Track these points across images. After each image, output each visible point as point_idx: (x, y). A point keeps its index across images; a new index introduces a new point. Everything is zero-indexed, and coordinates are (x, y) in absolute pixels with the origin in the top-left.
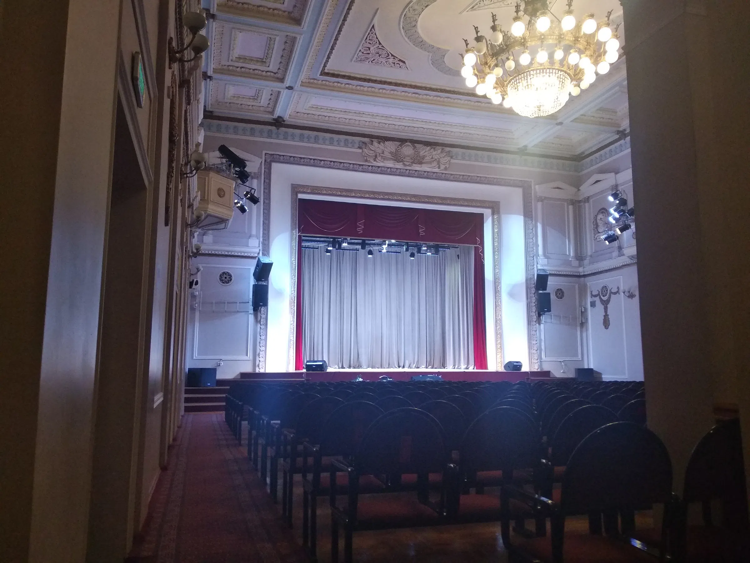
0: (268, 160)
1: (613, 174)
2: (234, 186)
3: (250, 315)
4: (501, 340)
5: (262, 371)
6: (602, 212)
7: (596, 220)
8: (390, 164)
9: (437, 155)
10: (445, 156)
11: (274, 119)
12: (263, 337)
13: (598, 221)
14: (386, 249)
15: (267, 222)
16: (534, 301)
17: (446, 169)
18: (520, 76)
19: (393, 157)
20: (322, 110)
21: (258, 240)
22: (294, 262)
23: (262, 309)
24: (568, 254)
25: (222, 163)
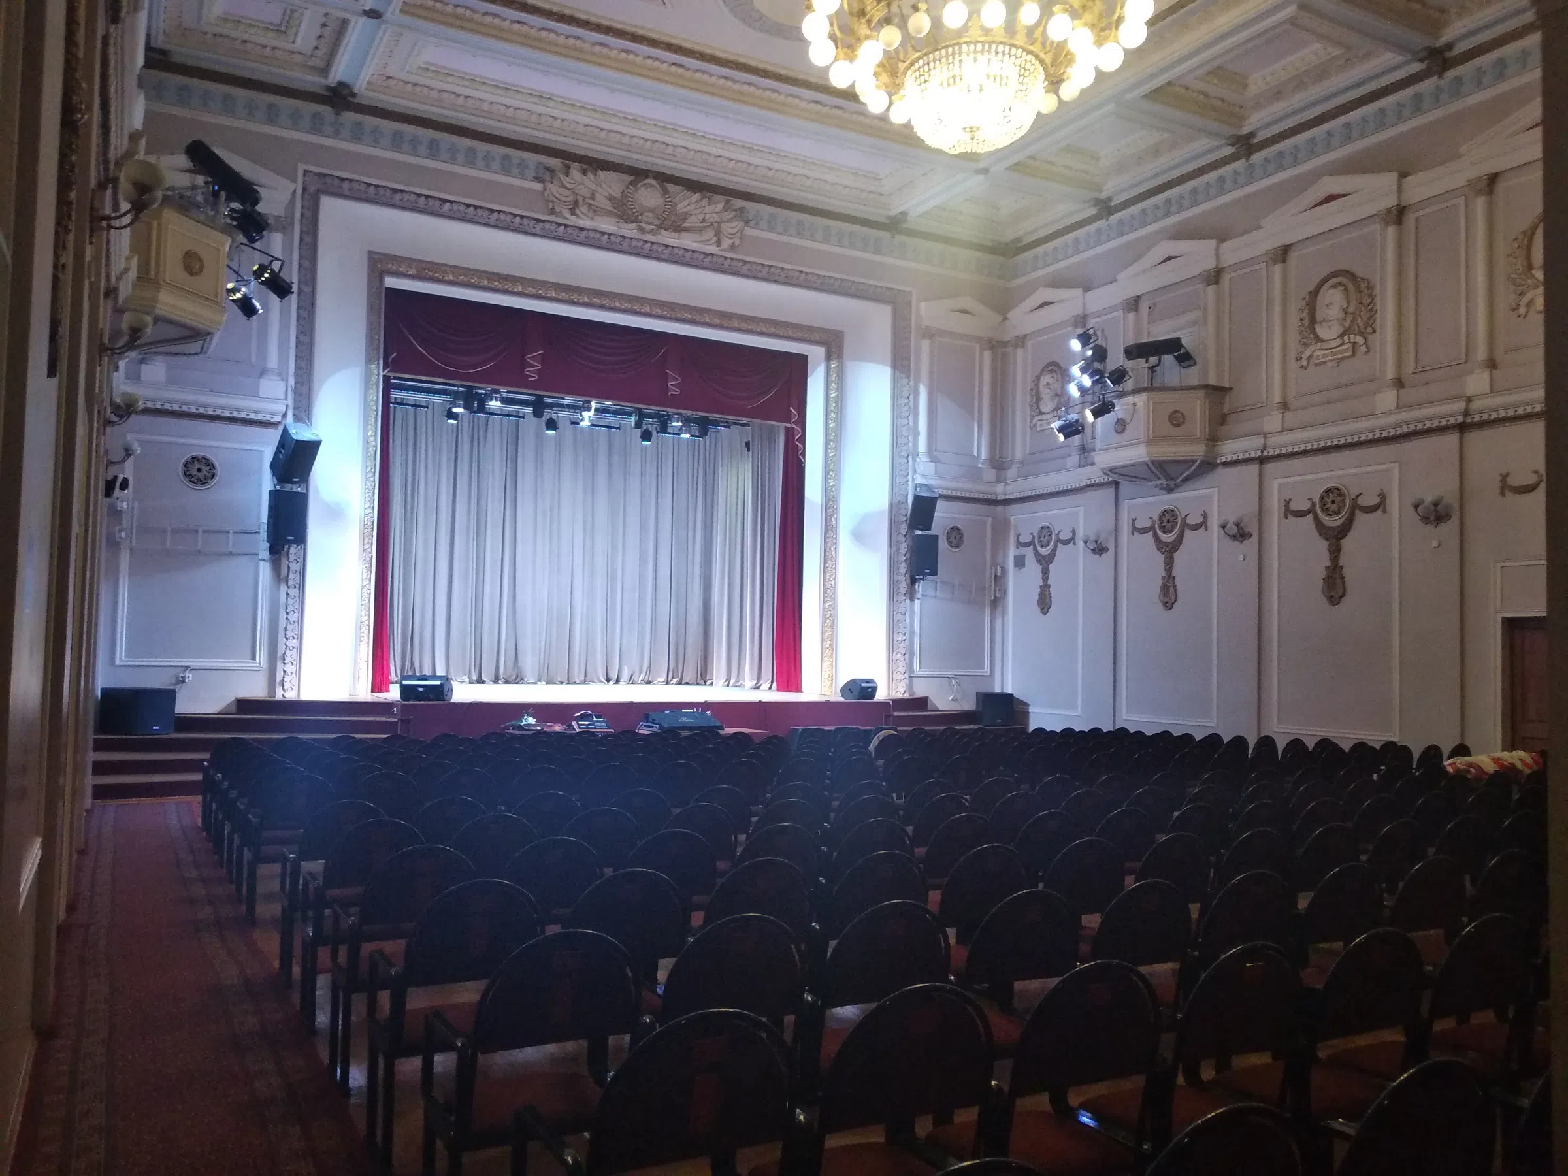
0: (312, 189)
1: (1078, 292)
2: (227, 249)
3: (261, 563)
4: (833, 632)
5: (291, 695)
6: (1051, 371)
7: (1037, 386)
8: (608, 225)
9: (715, 215)
10: (732, 218)
11: (328, 88)
12: (294, 617)
13: (1041, 389)
14: (590, 421)
15: (306, 340)
16: (903, 551)
17: (733, 247)
18: (937, 53)
19: (615, 208)
20: (450, 79)
21: (282, 384)
22: (372, 439)
23: (293, 549)
24: (975, 454)
25: (194, 188)
